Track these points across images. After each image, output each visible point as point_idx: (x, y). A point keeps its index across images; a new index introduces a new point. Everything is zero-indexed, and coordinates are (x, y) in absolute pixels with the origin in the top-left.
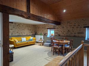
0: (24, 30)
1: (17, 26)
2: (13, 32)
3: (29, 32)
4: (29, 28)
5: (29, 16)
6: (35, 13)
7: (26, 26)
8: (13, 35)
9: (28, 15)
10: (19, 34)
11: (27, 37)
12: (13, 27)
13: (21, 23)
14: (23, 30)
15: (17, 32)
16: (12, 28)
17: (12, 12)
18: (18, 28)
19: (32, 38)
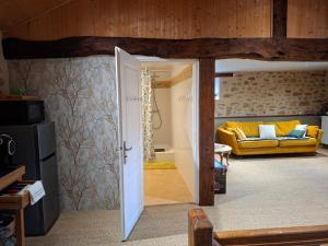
0: (270, 95)
1: (246, 83)
2: (233, 104)
3: (292, 105)
4: (291, 88)
5: (279, 49)
6: (310, 33)
7: (280, 82)
8: (231, 115)
9: (275, 48)
10: (252, 110)
11: (282, 124)
12: (233, 90)
13: (258, 73)
14: (268, 98)
15: (246, 106)
16: (230, 92)
17: (222, 53)
18: (250, 89)
19: (301, 127)
